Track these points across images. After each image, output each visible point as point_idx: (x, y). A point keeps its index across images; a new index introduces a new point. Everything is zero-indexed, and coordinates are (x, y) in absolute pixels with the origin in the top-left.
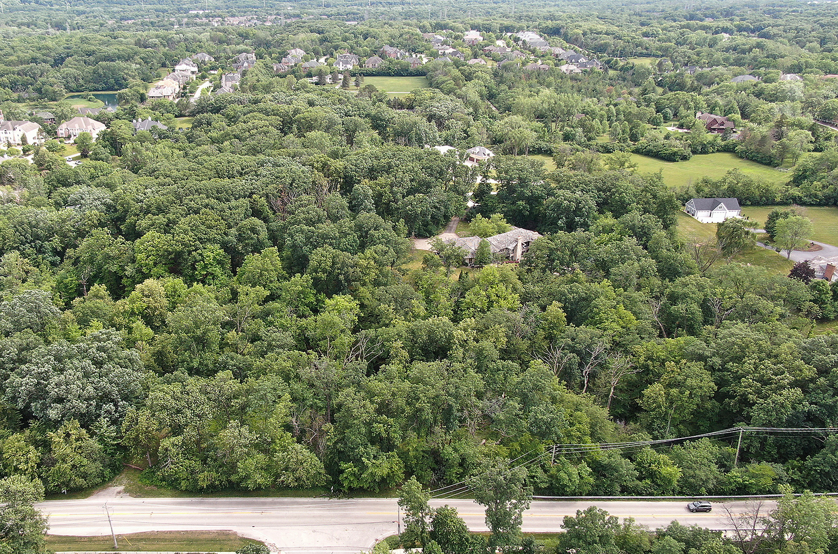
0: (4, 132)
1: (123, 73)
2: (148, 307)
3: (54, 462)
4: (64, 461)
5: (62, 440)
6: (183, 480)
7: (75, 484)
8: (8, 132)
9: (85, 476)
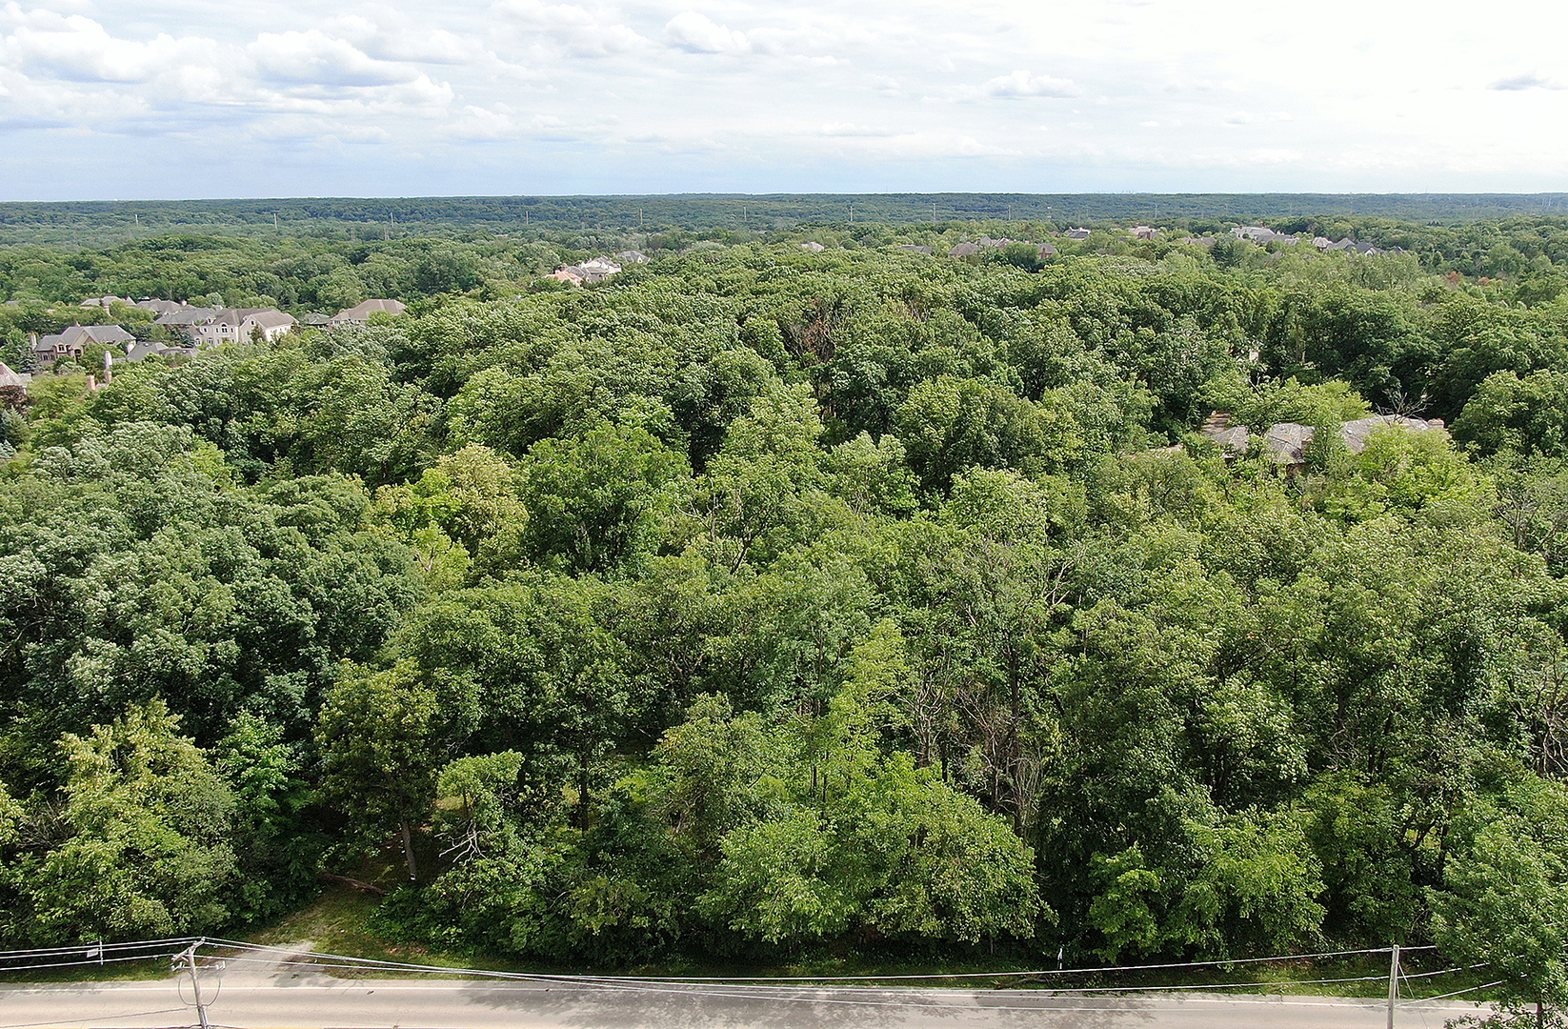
0: (220, 328)
1: (478, 273)
2: (465, 510)
3: (62, 833)
4: (99, 831)
5: (102, 759)
6: (520, 915)
7: (128, 917)
8: (228, 327)
9: (168, 892)
